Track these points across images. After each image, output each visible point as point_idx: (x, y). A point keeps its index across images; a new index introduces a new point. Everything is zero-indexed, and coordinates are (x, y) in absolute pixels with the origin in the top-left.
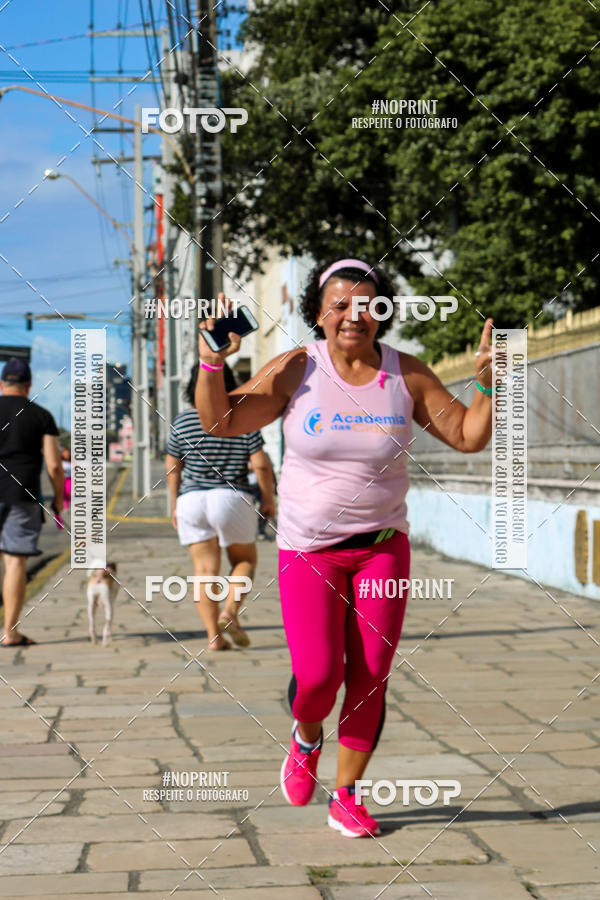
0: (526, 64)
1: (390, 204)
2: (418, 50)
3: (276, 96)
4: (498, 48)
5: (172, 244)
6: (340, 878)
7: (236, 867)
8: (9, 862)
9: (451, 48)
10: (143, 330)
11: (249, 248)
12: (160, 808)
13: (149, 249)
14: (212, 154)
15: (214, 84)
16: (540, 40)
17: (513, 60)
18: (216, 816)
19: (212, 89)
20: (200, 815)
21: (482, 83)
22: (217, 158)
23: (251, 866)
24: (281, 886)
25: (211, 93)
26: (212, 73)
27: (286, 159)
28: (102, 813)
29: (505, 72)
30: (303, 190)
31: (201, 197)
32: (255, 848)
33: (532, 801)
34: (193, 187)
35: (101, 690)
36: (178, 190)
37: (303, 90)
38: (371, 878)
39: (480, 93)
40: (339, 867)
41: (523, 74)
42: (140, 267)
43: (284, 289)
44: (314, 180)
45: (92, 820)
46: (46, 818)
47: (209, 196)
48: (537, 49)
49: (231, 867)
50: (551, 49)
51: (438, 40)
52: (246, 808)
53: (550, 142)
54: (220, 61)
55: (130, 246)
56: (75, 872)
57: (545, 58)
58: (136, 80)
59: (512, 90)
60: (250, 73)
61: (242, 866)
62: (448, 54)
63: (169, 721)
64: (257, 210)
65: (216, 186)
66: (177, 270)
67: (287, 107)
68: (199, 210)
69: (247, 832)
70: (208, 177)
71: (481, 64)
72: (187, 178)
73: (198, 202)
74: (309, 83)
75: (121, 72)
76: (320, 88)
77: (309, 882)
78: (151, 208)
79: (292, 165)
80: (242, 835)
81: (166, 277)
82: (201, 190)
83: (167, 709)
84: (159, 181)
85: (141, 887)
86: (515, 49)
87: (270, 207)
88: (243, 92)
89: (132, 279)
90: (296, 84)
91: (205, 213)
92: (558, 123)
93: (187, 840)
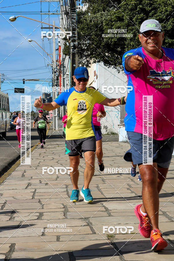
0: (163, 9)
1: (125, 48)
2: (132, 5)
3: (93, 18)
4: (154, 4)
5: (64, 60)
6: (116, 238)
7: (87, 234)
8: (23, 233)
9: (142, 4)
10: (56, 84)
11: (85, 60)
12: (65, 217)
13: (57, 61)
14: (75, 34)
15: (75, 15)
16: (166, 2)
17: (159, 8)
18: (81, 220)
19: (75, 16)
20: (76, 220)
21: (150, 14)
22: (76, 35)
23: (91, 234)
24: (100, 240)
25: (74, 17)
26: (75, 12)
27: (95, 36)
28: (48, 219)
29: (157, 11)
30: (100, 44)
31: (72, 46)
32: (92, 229)
33: (169, 215)
34: (70, 44)
35: (47, 184)
36: (65, 45)
37: (100, 16)
38: (125, 238)
39: (150, 17)
40: (116, 234)
41: (162, 12)
42: (54, 66)
43: (95, 72)
44: (104, 41)
45: (46, 221)
46: (33, 220)
47: (74, 46)
48: (166, 4)
49: (85, 234)
50: (170, 4)
51: (138, 2)
52: (89, 218)
53: (170, 30)
54: (77, 8)
55: (52, 60)
56: (41, 236)
57: (168, 7)
58: (54, 14)
59: (159, 16)
60: (85, 11)
61: (88, 234)
62: (141, 6)
63: (66, 193)
64: (87, 50)
65: (76, 43)
66: (65, 67)
67: (96, 21)
68: (71, 50)
69: (89, 224)
70: (74, 41)
71: (150, 9)
72: (68, 41)
73: (71, 48)
74: (102, 14)
75: (49, 12)
76: (105, 16)
77: (107, 239)
78: (58, 49)
79: (97, 37)
80: (88, 225)
81: (62, 69)
82: (72, 44)
83: (65, 189)
84: (59, 42)
85: (60, 240)
86: (160, 4)
87: (91, 49)
88: (83, 17)
89: (53, 70)
90: (98, 15)
91: (73, 51)
92: (172, 25)
93: (72, 227)
